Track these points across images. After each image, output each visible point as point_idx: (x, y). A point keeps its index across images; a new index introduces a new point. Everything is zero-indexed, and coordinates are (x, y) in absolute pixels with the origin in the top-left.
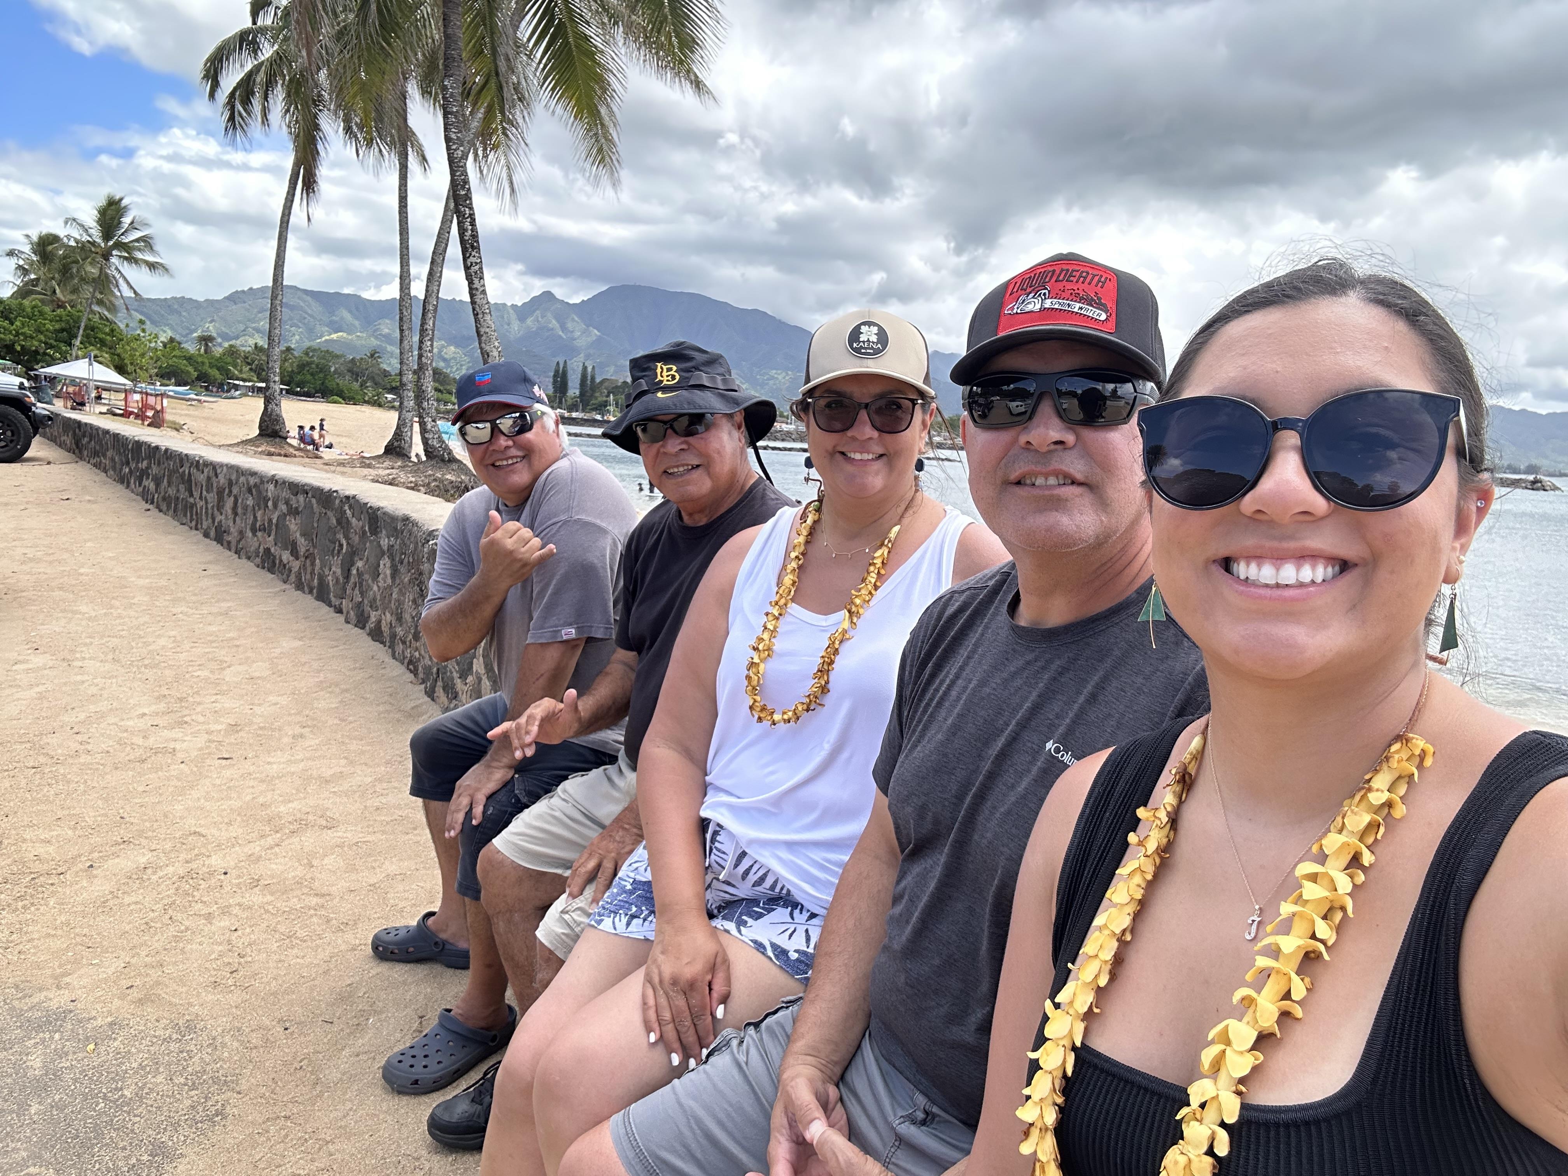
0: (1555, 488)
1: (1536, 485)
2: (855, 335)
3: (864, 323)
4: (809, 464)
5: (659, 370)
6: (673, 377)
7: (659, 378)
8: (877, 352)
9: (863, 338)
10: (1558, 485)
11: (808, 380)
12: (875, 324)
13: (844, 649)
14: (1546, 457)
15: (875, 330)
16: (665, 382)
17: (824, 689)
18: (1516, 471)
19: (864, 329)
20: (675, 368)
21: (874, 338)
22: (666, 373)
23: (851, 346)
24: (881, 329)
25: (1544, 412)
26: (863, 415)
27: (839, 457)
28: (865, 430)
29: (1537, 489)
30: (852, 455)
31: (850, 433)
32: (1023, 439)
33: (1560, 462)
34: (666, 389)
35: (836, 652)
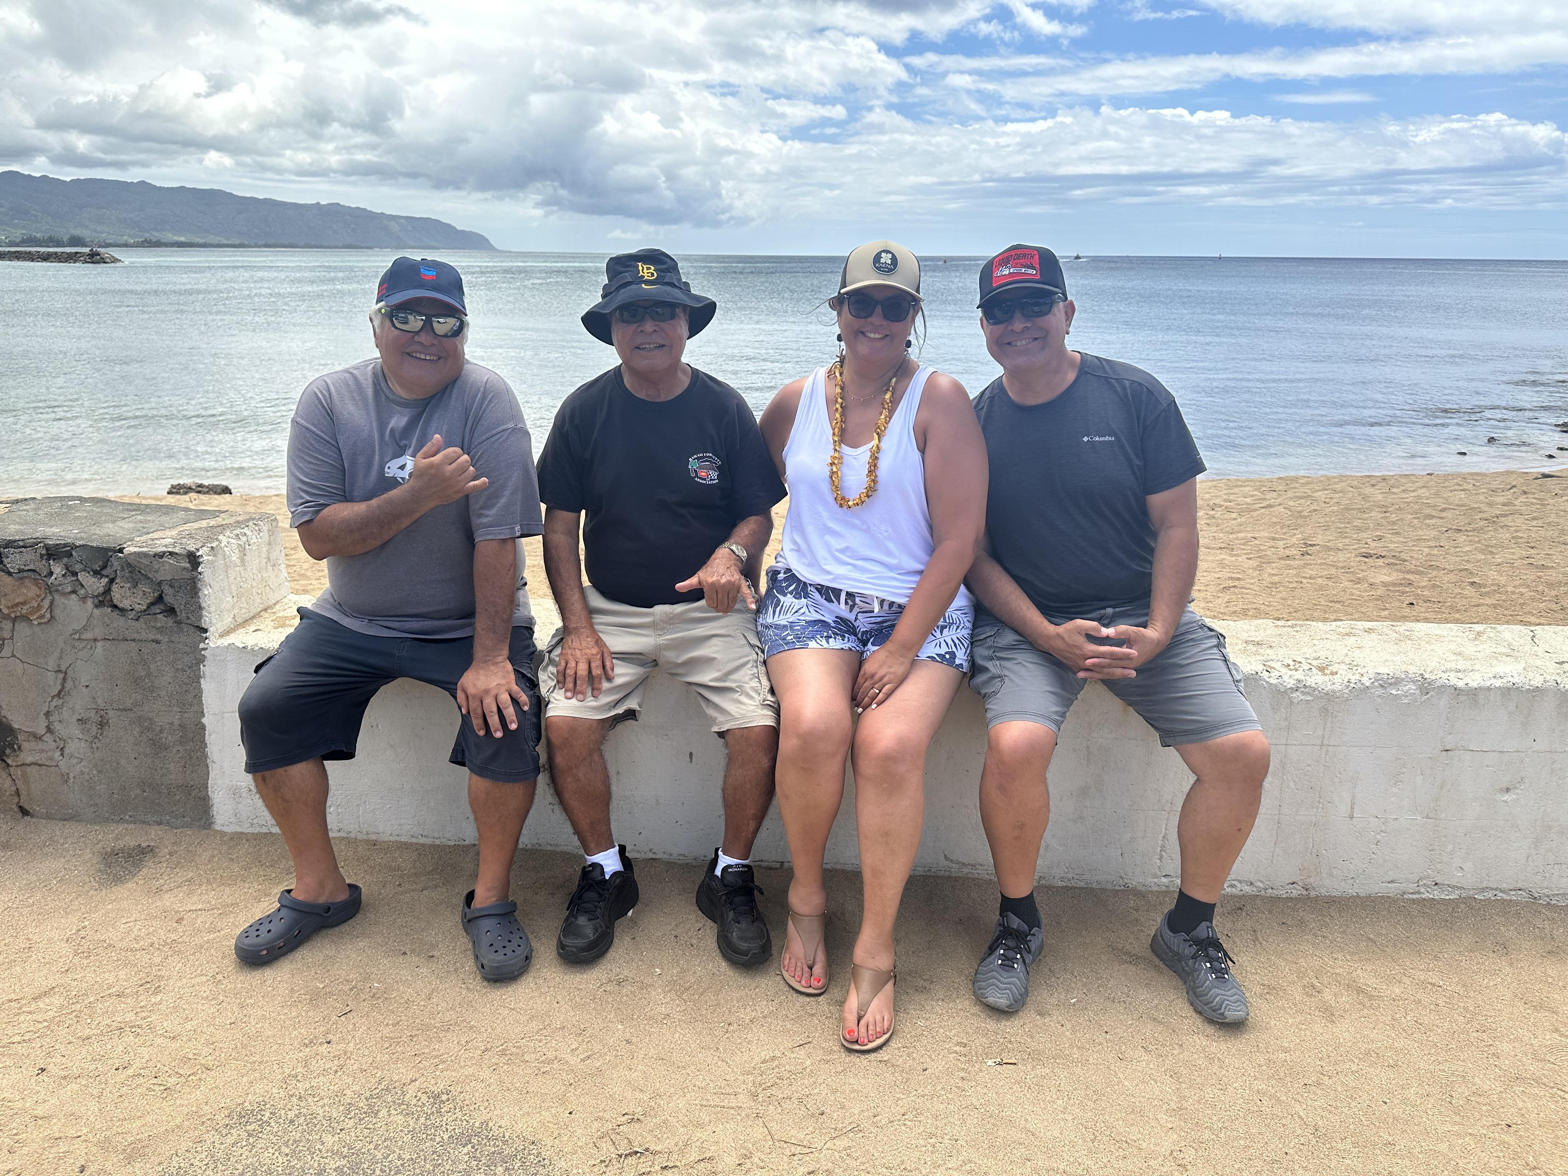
0: (115, 260)
1: (94, 258)
2: (877, 258)
3: (884, 251)
4: (839, 338)
5: (640, 268)
6: (653, 275)
7: (641, 273)
8: (890, 270)
9: (882, 261)
10: (117, 256)
11: (844, 285)
12: (890, 252)
13: (880, 455)
14: (86, 227)
15: (890, 256)
16: (646, 277)
17: (874, 481)
18: (59, 244)
19: (883, 255)
20: (653, 268)
21: (889, 262)
22: (646, 271)
23: (875, 265)
24: (893, 255)
25: (68, 179)
26: (879, 309)
27: (861, 336)
28: (877, 319)
29: (98, 262)
30: (869, 335)
31: (869, 320)
32: (1010, 328)
33: (101, 232)
34: (647, 282)
35: (877, 458)
